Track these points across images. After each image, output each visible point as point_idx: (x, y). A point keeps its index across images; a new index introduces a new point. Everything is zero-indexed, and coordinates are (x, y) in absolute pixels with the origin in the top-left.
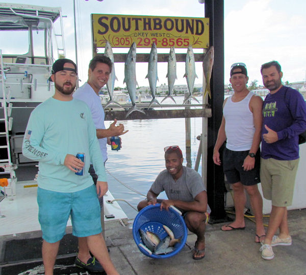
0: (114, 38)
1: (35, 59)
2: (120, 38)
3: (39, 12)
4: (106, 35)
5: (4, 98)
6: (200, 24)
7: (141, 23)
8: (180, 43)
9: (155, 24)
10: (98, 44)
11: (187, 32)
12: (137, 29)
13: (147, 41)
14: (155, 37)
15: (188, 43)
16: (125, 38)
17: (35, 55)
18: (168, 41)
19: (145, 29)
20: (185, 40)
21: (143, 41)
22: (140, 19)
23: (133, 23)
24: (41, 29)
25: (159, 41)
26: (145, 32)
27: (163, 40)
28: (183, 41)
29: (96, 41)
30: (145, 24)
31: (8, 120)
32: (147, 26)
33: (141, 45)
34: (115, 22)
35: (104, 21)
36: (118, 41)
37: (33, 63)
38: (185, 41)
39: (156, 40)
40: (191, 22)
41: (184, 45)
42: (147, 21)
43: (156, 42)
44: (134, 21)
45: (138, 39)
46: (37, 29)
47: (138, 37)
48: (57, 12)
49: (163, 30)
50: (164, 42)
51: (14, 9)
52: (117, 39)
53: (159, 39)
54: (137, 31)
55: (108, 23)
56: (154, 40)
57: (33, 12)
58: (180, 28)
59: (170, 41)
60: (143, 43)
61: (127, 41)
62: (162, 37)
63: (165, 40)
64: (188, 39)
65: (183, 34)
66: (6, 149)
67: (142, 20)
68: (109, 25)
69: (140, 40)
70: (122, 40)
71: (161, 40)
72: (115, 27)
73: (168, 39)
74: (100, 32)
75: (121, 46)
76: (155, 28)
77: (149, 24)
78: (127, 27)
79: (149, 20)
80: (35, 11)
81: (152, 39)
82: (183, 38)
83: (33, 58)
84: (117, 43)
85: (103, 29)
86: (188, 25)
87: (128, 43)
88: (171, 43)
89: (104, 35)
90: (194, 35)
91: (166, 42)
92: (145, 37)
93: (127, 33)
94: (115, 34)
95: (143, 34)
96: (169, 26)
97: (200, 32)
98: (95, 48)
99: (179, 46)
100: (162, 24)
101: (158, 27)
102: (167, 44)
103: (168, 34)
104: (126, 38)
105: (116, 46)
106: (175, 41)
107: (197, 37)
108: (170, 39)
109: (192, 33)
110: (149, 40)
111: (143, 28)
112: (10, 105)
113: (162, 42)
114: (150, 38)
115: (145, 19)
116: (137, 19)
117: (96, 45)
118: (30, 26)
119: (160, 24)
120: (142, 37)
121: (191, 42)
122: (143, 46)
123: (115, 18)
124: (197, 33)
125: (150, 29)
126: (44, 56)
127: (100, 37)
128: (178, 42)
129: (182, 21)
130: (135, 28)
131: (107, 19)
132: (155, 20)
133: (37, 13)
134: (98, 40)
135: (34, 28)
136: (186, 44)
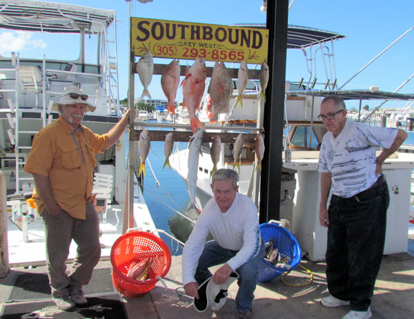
0: (155, 48)
1: (86, 68)
2: (162, 46)
3: (90, 14)
4: (146, 43)
5: (44, 108)
6: (257, 36)
7: (188, 31)
8: (233, 57)
9: (205, 33)
10: (137, 52)
11: (242, 45)
12: (183, 37)
13: (194, 51)
14: (204, 48)
15: (243, 57)
16: (168, 46)
17: (86, 62)
18: (219, 54)
19: (192, 38)
20: (239, 53)
21: (189, 51)
22: (188, 26)
23: (179, 30)
24: (95, 33)
25: (209, 53)
26: (192, 41)
27: (213, 52)
28: (237, 54)
29: (134, 48)
30: (193, 32)
32: (195, 35)
33: (187, 56)
34: (158, 28)
35: (144, 26)
36: (160, 50)
37: (83, 71)
38: (239, 55)
39: (205, 51)
40: (247, 33)
41: (238, 59)
42: (195, 29)
43: (204, 54)
44: (180, 28)
45: (183, 49)
46: (90, 33)
47: (183, 47)
48: (109, 15)
49: (214, 41)
50: (214, 54)
52: (159, 48)
53: (209, 50)
54: (183, 40)
55: (149, 28)
56: (203, 51)
57: (84, 15)
58: (234, 40)
59: (222, 54)
60: (189, 53)
61: (170, 50)
62: (213, 49)
63: (215, 52)
64: (243, 53)
65: (237, 46)
67: (190, 27)
68: (150, 31)
69: (185, 50)
70: (165, 50)
71: (211, 52)
72: (158, 33)
73: (219, 51)
74: (138, 39)
75: (163, 56)
76: (204, 38)
77: (198, 32)
78: (171, 35)
79: (198, 27)
80: (86, 14)
81: (201, 50)
82: (237, 51)
83: (83, 66)
84: (159, 52)
85: (143, 36)
86: (245, 36)
87: (171, 53)
88: (223, 56)
89: (144, 42)
90: (250, 48)
91: (217, 54)
92: (192, 47)
93: (171, 42)
94: (156, 41)
95: (190, 43)
96: (221, 37)
97: (257, 44)
98: (133, 56)
99: (232, 60)
100: (213, 33)
101: (208, 36)
102: (218, 56)
103: (219, 45)
104: (170, 47)
105: (157, 56)
106: (227, 55)
107: (253, 50)
108: (222, 52)
109: (248, 46)
110: (196, 50)
111: (190, 37)
114: (198, 48)
115: (193, 27)
116: (183, 26)
117: (134, 52)
118: (83, 29)
119: (210, 33)
120: (189, 48)
121: (246, 56)
122: (190, 57)
123: (157, 23)
124: (254, 46)
125: (198, 38)
126: (96, 63)
127: (138, 44)
128: (230, 55)
129: (237, 31)
130: (181, 36)
131: (148, 23)
132: (204, 28)
133: (88, 16)
134: (136, 48)
135: (87, 32)
136: (241, 58)
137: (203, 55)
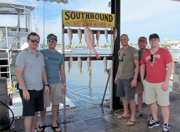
0: (72, 22)
2: (75, 22)
4: (69, 21)
5: (8, 48)
6: (111, 17)
7: (85, 15)
8: (102, 25)
9: (91, 16)
10: (65, 25)
11: (105, 20)
12: (83, 18)
13: (87, 24)
14: (91, 22)
16: (77, 22)
17: (21, 27)
19: (86, 18)
22: (84, 14)
23: (81, 15)
26: (86, 19)
28: (103, 24)
29: (64, 23)
30: (87, 16)
31: (10, 59)
32: (87, 17)
33: (85, 26)
34: (73, 14)
35: (68, 14)
37: (20, 31)
38: (104, 25)
41: (104, 26)
42: (87, 15)
43: (91, 24)
44: (82, 14)
46: (22, 15)
47: (83, 22)
48: (33, 7)
49: (95, 19)
50: (95, 25)
53: (93, 23)
55: (69, 14)
56: (90, 24)
57: (22, 6)
58: (102, 19)
59: (98, 24)
60: (85, 25)
63: (95, 24)
65: (103, 21)
66: (9, 73)
67: (85, 14)
68: (70, 16)
72: (73, 17)
74: (66, 19)
75: (75, 26)
76: (91, 18)
77: (88, 16)
78: (78, 17)
79: (89, 14)
83: (20, 29)
84: (74, 24)
85: (67, 18)
86: (106, 17)
87: (78, 24)
88: (98, 25)
89: (68, 20)
91: (96, 25)
92: (86, 22)
93: (78, 20)
94: (73, 20)
95: (85, 20)
96: (97, 17)
98: (63, 26)
99: (102, 27)
100: (94, 16)
101: (92, 17)
103: (97, 21)
105: (73, 26)
107: (109, 23)
109: (108, 21)
112: (11, 52)
114: (89, 22)
118: (19, 13)
120: (85, 22)
121: (107, 25)
123: (73, 12)
124: (110, 21)
125: (89, 18)
126: (25, 28)
127: (65, 21)
128: (101, 25)
129: (103, 15)
130: (82, 18)
131: (69, 12)
132: (91, 14)
133: (24, 7)
136: (105, 26)
137: (90, 25)
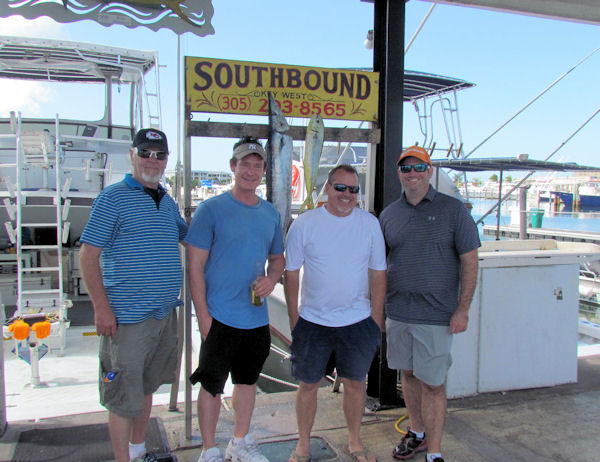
0: (221, 98)
1: (114, 130)
2: (230, 98)
3: (122, 57)
4: (207, 93)
6: (363, 82)
7: (266, 76)
8: (329, 111)
9: (290, 78)
10: (194, 106)
11: (342, 94)
12: (259, 84)
14: (289, 99)
15: (344, 111)
16: (238, 98)
17: (114, 123)
18: (311, 108)
19: (273, 85)
20: (338, 106)
22: (266, 69)
23: (253, 75)
24: (126, 82)
25: (296, 107)
26: (272, 90)
27: (302, 104)
28: (335, 107)
29: (190, 100)
30: (273, 77)
31: (63, 227)
32: (277, 81)
33: (265, 111)
34: (224, 71)
35: (204, 69)
36: (227, 102)
37: (110, 136)
38: (338, 108)
39: (291, 104)
40: (349, 77)
41: (338, 115)
42: (277, 73)
43: (290, 107)
44: (256, 71)
45: (261, 100)
46: (119, 82)
47: (260, 98)
48: (148, 58)
49: (303, 89)
50: (303, 107)
51: (81, 52)
52: (226, 100)
53: (296, 102)
54: (259, 88)
55: (211, 72)
56: (287, 104)
57: (113, 57)
58: (331, 87)
59: (314, 107)
61: (242, 103)
62: (301, 100)
63: (305, 105)
64: (344, 105)
65: (336, 97)
66: (58, 272)
67: (269, 70)
68: (213, 75)
69: (263, 102)
70: (234, 102)
71: (299, 105)
72: (224, 79)
73: (311, 103)
74: (197, 87)
75: (232, 111)
76: (289, 85)
77: (280, 77)
78: (243, 81)
79: (281, 70)
80: (116, 56)
81: (284, 102)
82: (335, 104)
83: (110, 128)
84: (226, 105)
85: (202, 83)
86: (345, 81)
87: (243, 106)
88: (316, 111)
89: (204, 92)
90: (354, 99)
91: (307, 108)
93: (243, 91)
94: (222, 91)
96: (313, 83)
97: (363, 94)
98: (188, 111)
99: (329, 116)
100: (302, 78)
101: (294, 83)
102: (309, 110)
103: (310, 95)
104: (241, 99)
105: (224, 111)
106: (322, 108)
107: (358, 102)
108: (314, 104)
109: (351, 96)
111: (269, 84)
112: (68, 203)
113: (300, 108)
114: (281, 100)
115: (273, 70)
116: (260, 69)
117: (190, 107)
118: (109, 77)
119: (297, 78)
121: (348, 109)
123: (223, 65)
124: (359, 96)
125: (281, 85)
126: (128, 125)
127: (196, 95)
128: (326, 109)
129: (335, 75)
130: (256, 83)
131: (210, 65)
132: (290, 71)
133: (119, 58)
134: (193, 99)
135: (115, 81)
136: (340, 112)
137: (287, 110)
